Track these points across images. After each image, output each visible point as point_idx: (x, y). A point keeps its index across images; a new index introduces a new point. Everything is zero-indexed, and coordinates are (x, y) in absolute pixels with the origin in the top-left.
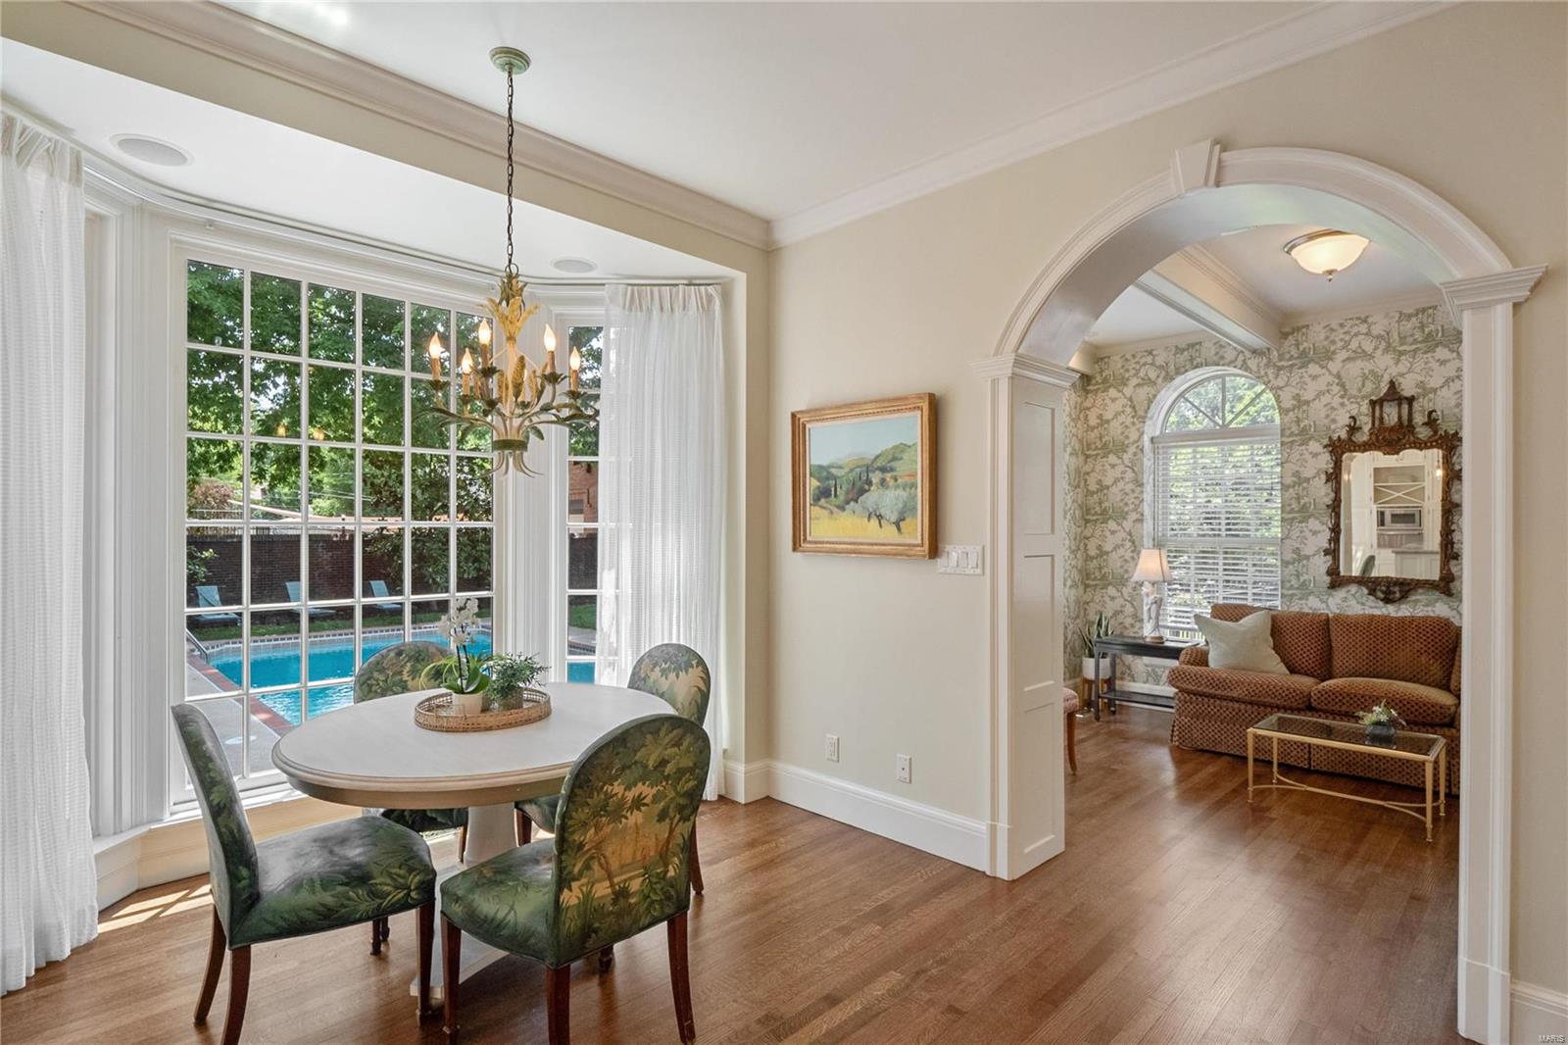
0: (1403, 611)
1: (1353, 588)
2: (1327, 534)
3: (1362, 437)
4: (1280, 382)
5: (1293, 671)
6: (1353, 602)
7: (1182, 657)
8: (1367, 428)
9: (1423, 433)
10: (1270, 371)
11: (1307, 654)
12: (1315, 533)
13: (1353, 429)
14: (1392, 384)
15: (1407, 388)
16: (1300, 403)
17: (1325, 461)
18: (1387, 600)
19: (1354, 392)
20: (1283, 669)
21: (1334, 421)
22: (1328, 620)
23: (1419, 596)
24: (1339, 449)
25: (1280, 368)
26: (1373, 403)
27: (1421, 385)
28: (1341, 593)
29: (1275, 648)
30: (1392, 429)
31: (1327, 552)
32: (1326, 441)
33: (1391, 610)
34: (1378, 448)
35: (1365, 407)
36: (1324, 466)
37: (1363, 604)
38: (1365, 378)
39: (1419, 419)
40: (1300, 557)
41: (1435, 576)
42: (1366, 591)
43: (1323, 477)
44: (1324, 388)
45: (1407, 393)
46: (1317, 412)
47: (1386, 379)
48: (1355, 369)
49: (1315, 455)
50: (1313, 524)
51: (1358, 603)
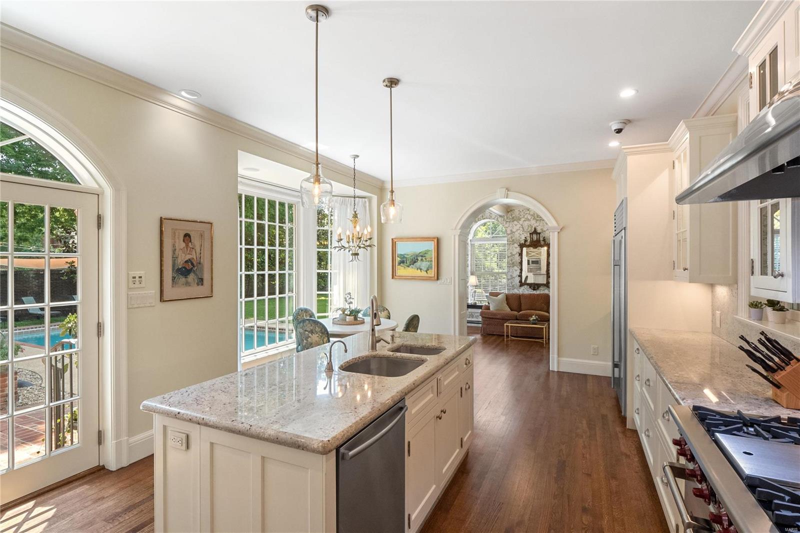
0: (538, 292)
1: (526, 286)
2: (519, 271)
3: (528, 243)
4: (507, 226)
5: (512, 310)
6: (525, 290)
7: (483, 308)
8: (529, 241)
9: (542, 243)
10: (504, 222)
11: (515, 304)
12: (516, 270)
13: (526, 241)
14: (535, 228)
15: (539, 230)
16: (512, 232)
17: (518, 250)
18: (534, 290)
19: (525, 230)
20: (509, 310)
21: (521, 238)
22: (520, 295)
23: (541, 288)
24: (522, 246)
25: (507, 222)
26: (530, 234)
27: (542, 229)
28: (523, 288)
29: (507, 304)
30: (535, 242)
31: (519, 276)
32: (519, 244)
33: (535, 292)
34: (532, 247)
35: (529, 235)
36: (518, 251)
37: (528, 291)
38: (529, 227)
39: (541, 239)
40: (512, 278)
41: (545, 283)
42: (529, 287)
43: (518, 255)
44: (518, 228)
45: (539, 232)
46: (517, 235)
47: (534, 227)
48: (526, 223)
49: (516, 248)
50: (516, 268)
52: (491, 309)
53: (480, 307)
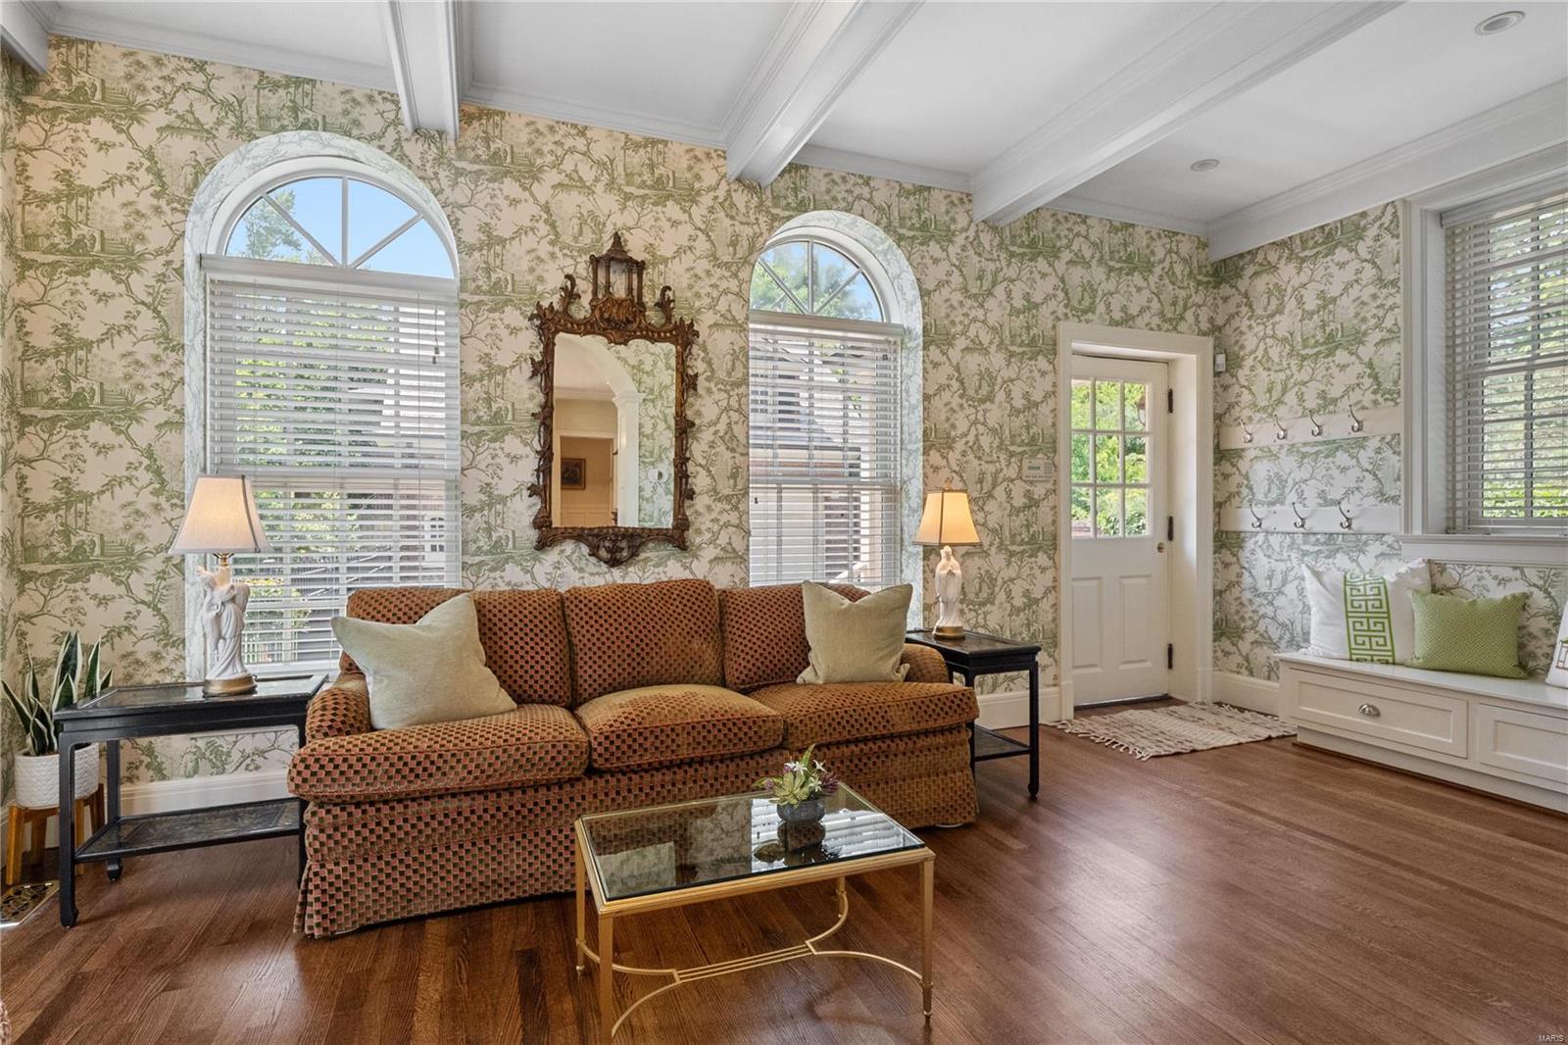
0: (632, 575)
1: (569, 546)
2: (532, 462)
3: (582, 310)
4: (460, 195)
5: (521, 699)
6: (568, 569)
8: (586, 299)
9: (654, 317)
10: (443, 174)
12: (514, 459)
13: (570, 295)
14: (617, 238)
15: (636, 250)
16: (491, 240)
17: (528, 342)
18: (614, 563)
19: (569, 240)
20: (505, 700)
21: (542, 279)
22: (562, 600)
23: (650, 553)
24: (550, 323)
25: (459, 172)
26: (595, 262)
27: (650, 248)
28: (552, 556)
29: (490, 663)
30: (620, 303)
31: (533, 490)
32: (531, 310)
33: (616, 576)
34: (603, 333)
35: (582, 269)
36: (527, 351)
37: (581, 570)
38: (582, 221)
39: (650, 298)
40: (492, 499)
41: (668, 522)
42: (585, 549)
43: (528, 369)
44: (527, 223)
45: (637, 255)
46: (517, 260)
47: (610, 230)
48: (569, 204)
49: (514, 331)
50: (512, 444)
51: (575, 569)
52: (379, 719)
53: (289, 710)
